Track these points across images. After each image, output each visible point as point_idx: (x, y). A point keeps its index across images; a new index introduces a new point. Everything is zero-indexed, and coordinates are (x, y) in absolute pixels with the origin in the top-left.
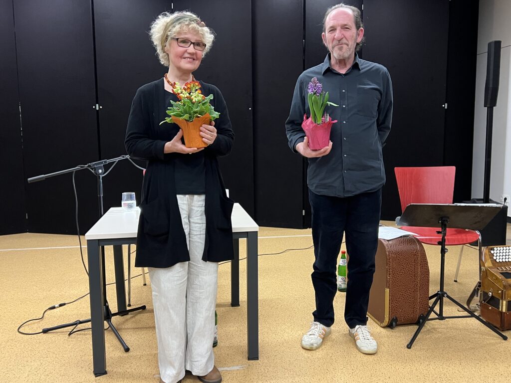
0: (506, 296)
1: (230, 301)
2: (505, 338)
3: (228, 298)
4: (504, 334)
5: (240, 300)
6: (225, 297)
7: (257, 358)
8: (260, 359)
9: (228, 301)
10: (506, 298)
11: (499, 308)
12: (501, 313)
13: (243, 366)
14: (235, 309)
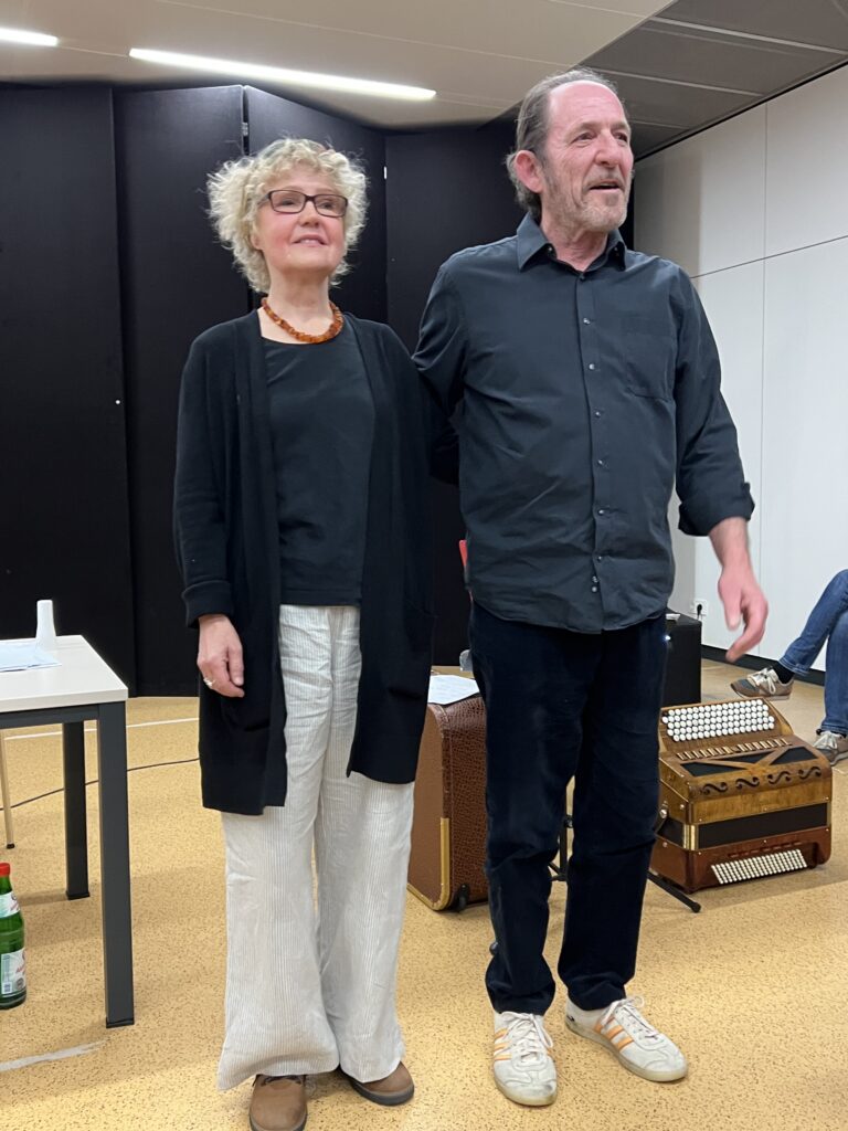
0: (695, 814)
1: (65, 886)
2: (696, 908)
3: (60, 879)
4: (694, 899)
5: (90, 882)
6: (51, 878)
7: (131, 1021)
8: (136, 1022)
9: (58, 887)
10: (695, 819)
11: (681, 843)
12: (687, 852)
13: (91, 1045)
14: (77, 904)
